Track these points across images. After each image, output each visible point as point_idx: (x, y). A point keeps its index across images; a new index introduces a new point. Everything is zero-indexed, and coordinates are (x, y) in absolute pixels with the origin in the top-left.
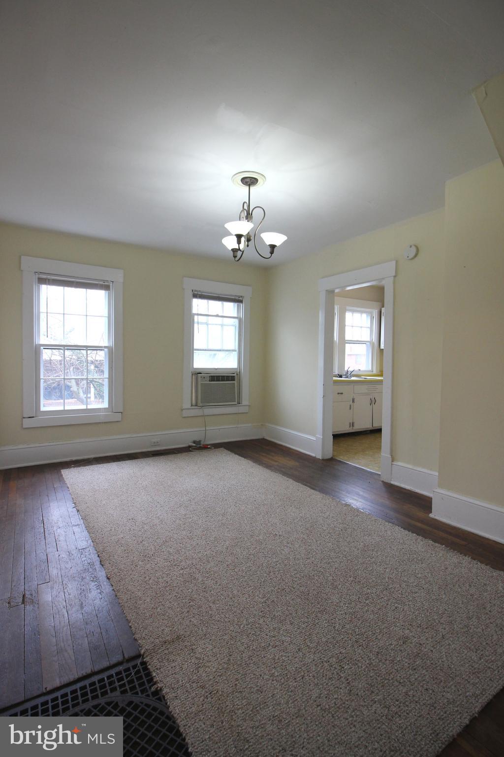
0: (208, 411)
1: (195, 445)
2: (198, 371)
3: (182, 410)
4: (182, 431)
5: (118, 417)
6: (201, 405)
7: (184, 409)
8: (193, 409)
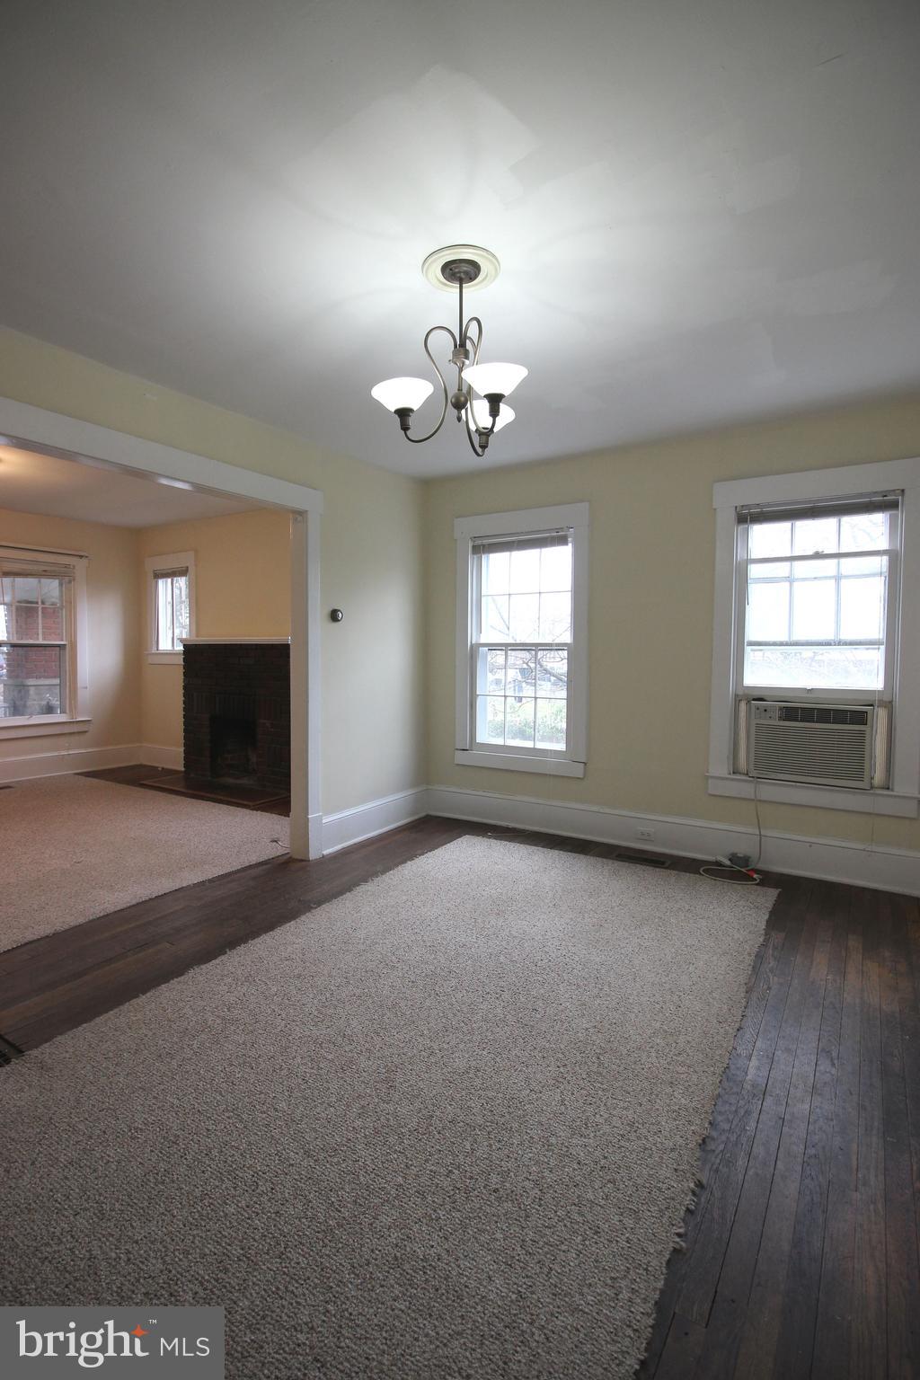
0: (769, 791)
1: (728, 863)
2: (757, 694)
3: (707, 778)
4: (699, 824)
5: (578, 771)
6: (754, 773)
7: (712, 777)
8: (733, 780)
